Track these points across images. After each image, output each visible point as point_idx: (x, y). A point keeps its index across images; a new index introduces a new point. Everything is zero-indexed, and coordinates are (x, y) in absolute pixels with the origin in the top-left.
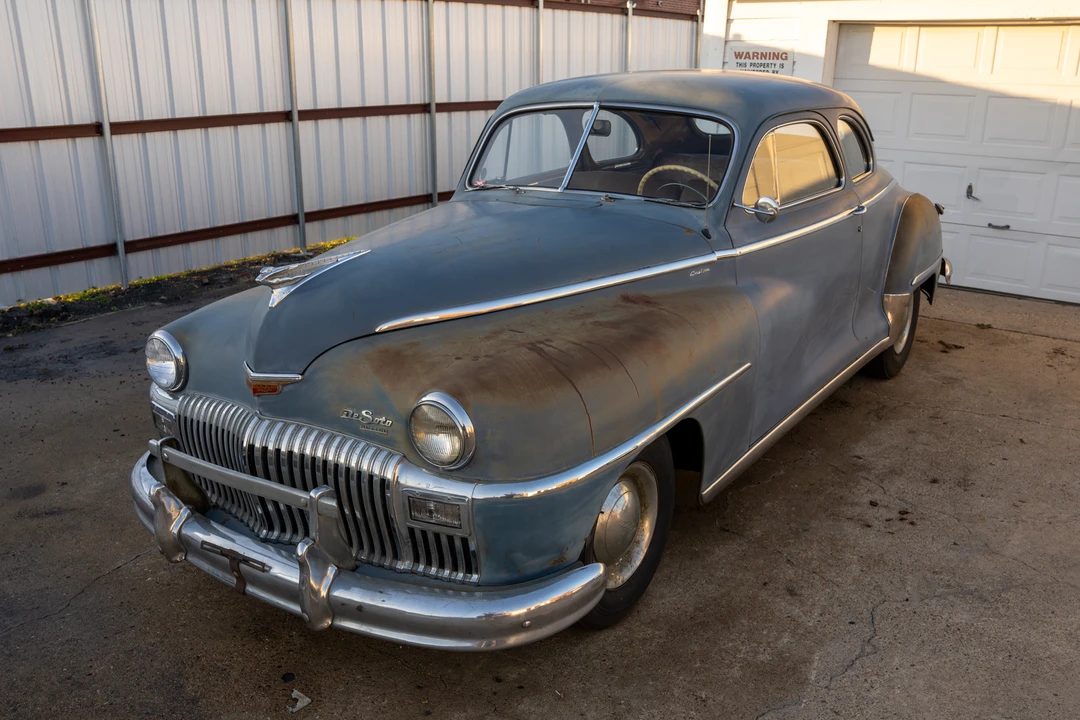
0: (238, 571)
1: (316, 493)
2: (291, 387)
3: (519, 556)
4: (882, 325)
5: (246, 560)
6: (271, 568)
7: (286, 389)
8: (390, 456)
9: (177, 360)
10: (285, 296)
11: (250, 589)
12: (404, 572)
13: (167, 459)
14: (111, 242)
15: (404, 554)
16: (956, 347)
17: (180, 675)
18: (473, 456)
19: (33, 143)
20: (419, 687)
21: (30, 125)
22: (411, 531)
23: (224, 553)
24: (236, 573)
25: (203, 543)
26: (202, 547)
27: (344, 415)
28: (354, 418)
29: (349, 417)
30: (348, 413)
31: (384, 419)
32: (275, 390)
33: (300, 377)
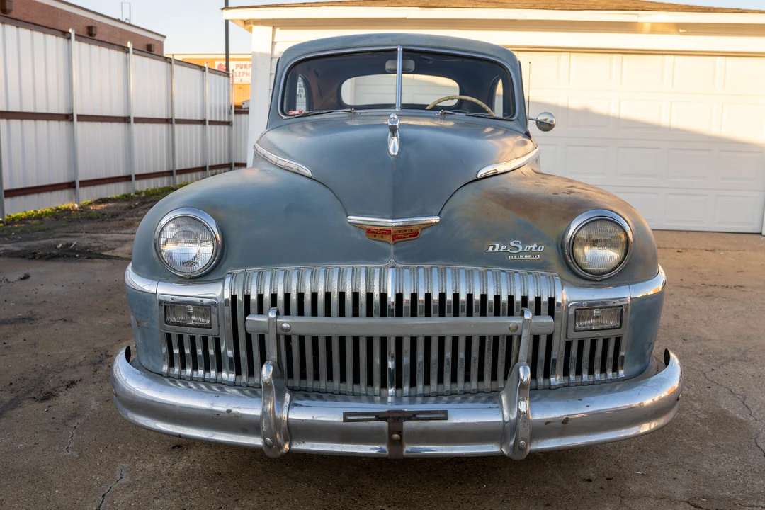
0: (400, 433)
2: (428, 231)
5: (415, 415)
6: (451, 416)
7: (425, 232)
11: (408, 448)
12: (557, 388)
13: (287, 330)
15: (555, 370)
20: (548, 505)
22: (568, 345)
23: (379, 417)
24: (396, 436)
25: (345, 415)
26: (345, 420)
27: (490, 249)
28: (501, 250)
29: (496, 250)
30: (494, 247)
31: (535, 245)
32: (416, 234)
33: (436, 219)
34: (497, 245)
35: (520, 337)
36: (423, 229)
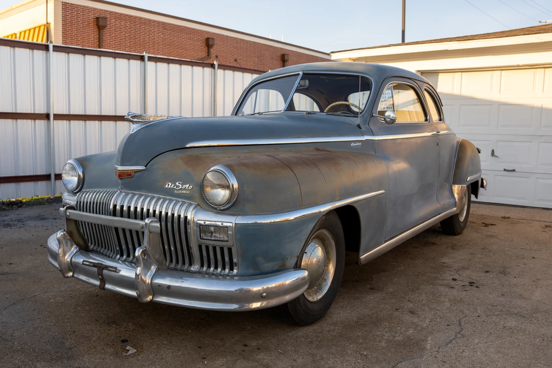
0: (102, 275)
1: (149, 220)
2: (139, 173)
3: (260, 260)
4: (452, 201)
5: (107, 267)
6: (120, 271)
7: (136, 174)
8: (190, 205)
9: (79, 176)
10: (139, 128)
11: (107, 286)
12: (195, 272)
13: (69, 216)
14: (48, 173)
15: (195, 262)
16: (492, 224)
17: (64, 338)
18: (236, 200)
19: (14, 121)
20: (200, 347)
21: (14, 112)
22: (200, 247)
23: (95, 265)
24: (100, 276)
25: (84, 261)
26: (83, 264)
27: (167, 186)
28: (172, 187)
29: (169, 187)
30: (169, 185)
31: (188, 185)
32: (130, 175)
33: (144, 168)
34: (170, 184)
35: (143, 233)
36: (135, 172)
